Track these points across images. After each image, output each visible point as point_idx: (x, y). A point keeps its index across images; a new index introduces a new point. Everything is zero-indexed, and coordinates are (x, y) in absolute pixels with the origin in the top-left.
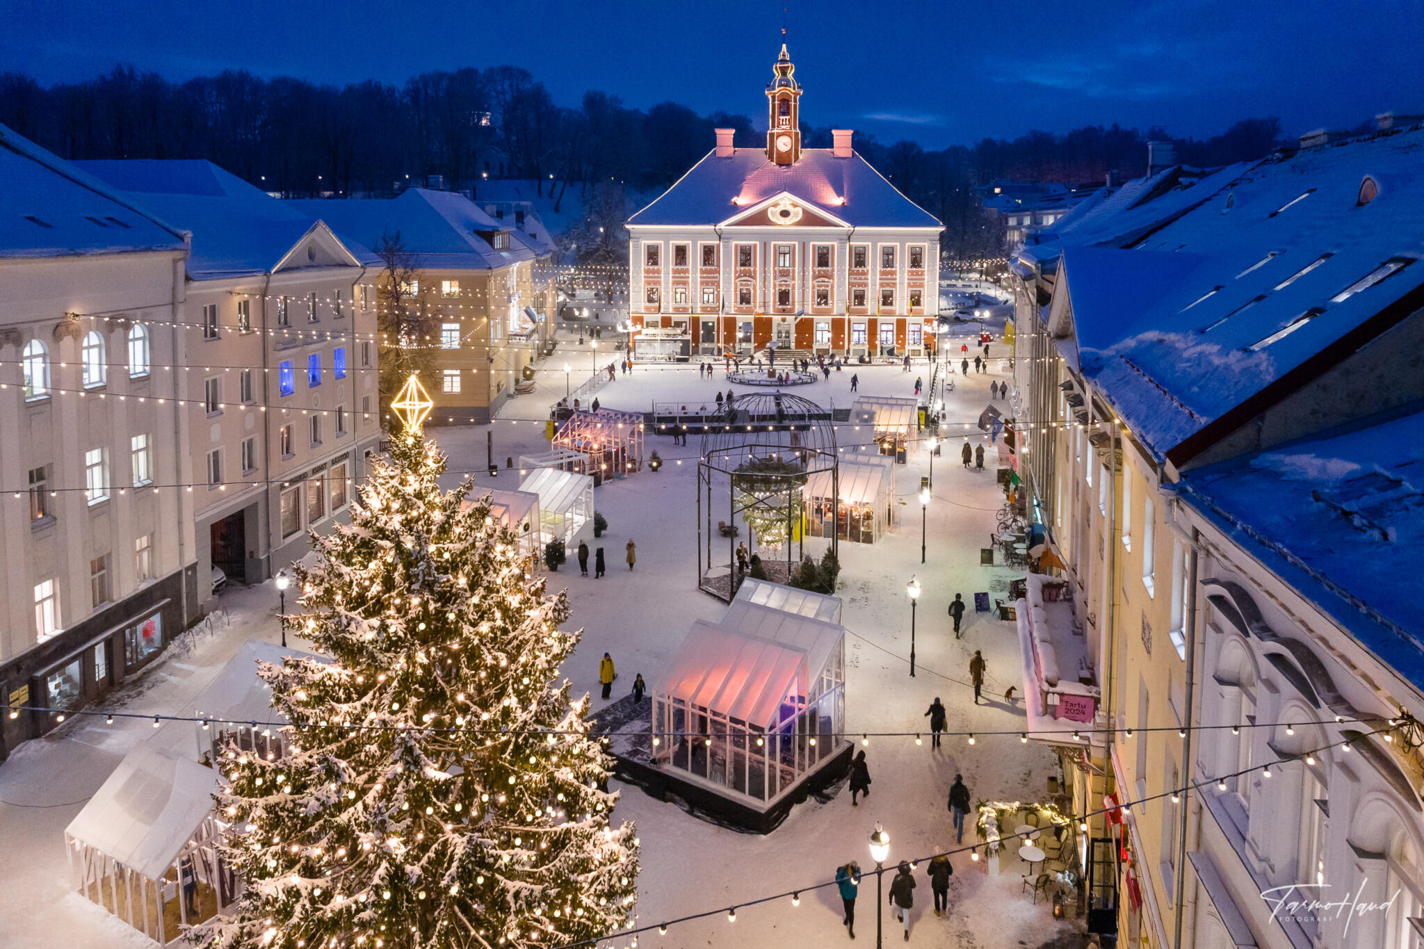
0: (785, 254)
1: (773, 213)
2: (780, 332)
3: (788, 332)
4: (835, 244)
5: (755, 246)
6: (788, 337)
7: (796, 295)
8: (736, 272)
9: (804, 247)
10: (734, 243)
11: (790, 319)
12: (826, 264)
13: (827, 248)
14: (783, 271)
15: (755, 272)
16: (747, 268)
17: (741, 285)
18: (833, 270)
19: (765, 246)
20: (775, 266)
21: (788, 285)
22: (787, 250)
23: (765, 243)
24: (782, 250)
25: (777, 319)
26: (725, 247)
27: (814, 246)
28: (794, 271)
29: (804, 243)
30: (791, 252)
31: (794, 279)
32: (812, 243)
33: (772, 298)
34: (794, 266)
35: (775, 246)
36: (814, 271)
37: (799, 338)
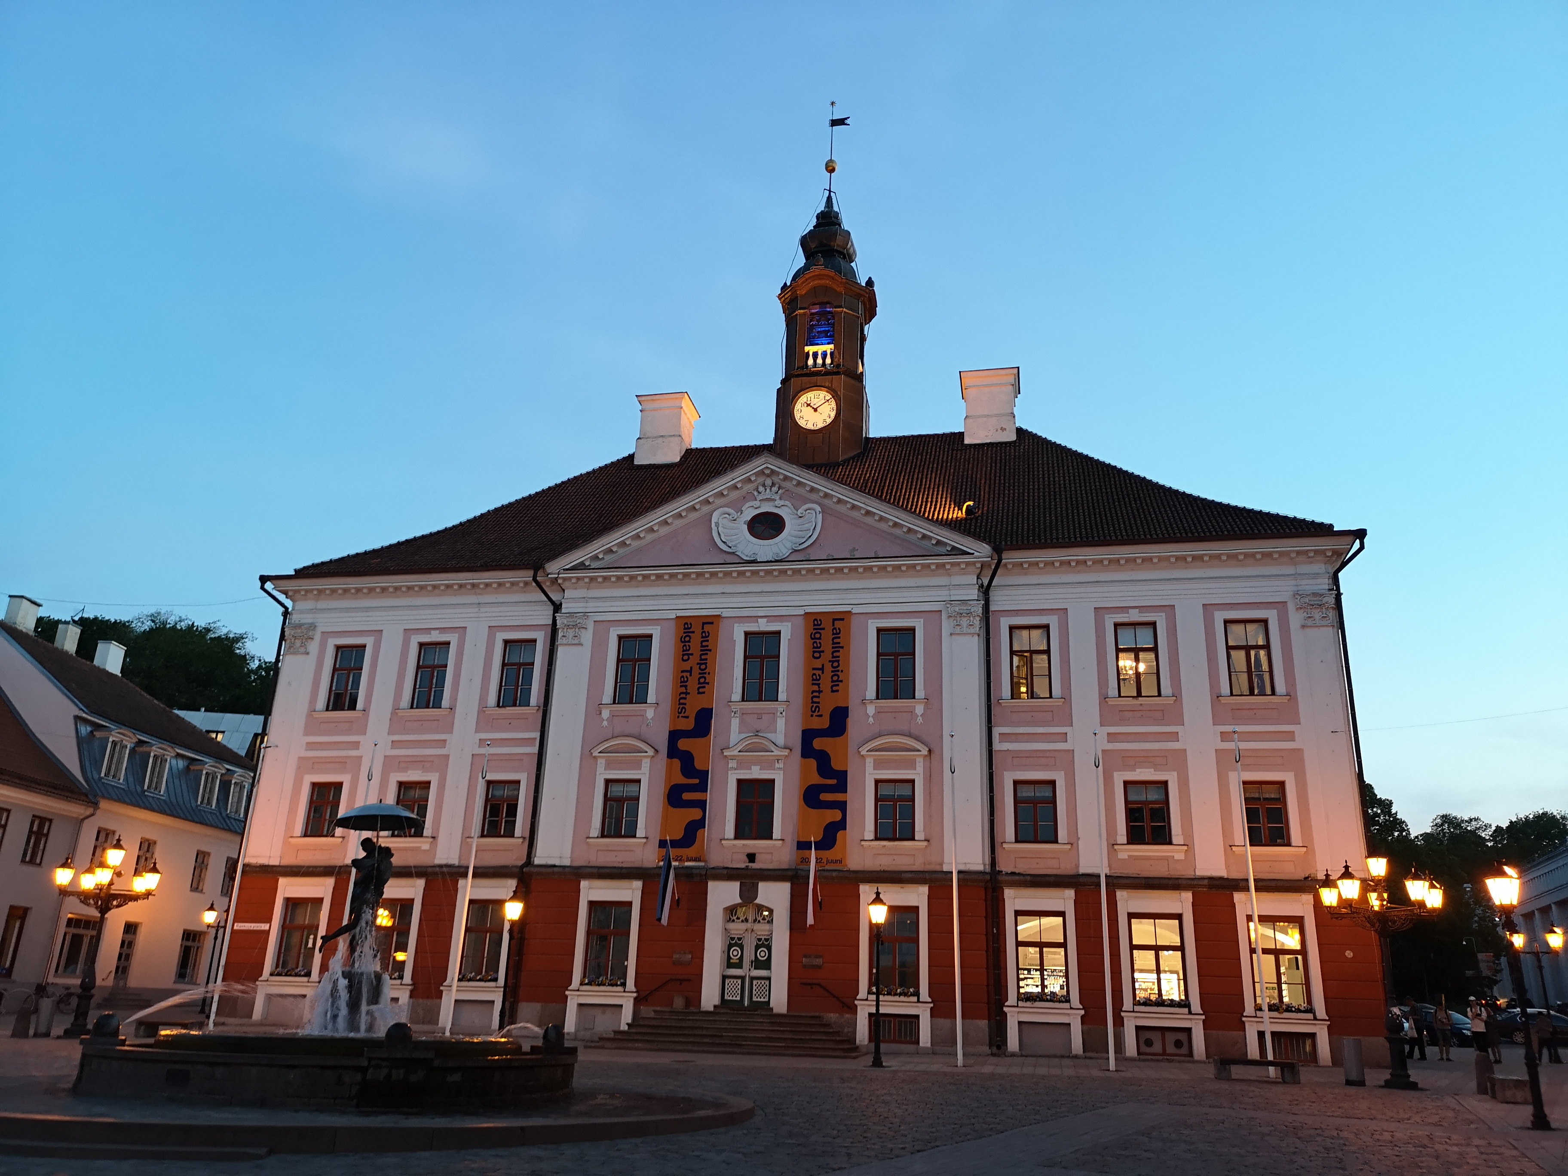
2: (733, 943)
3: (765, 944)
6: (766, 964)
11: (771, 892)
13: (909, 632)
17: (608, 765)
18: (930, 710)
21: (771, 764)
25: (723, 896)
34: (791, 697)
37: (805, 967)
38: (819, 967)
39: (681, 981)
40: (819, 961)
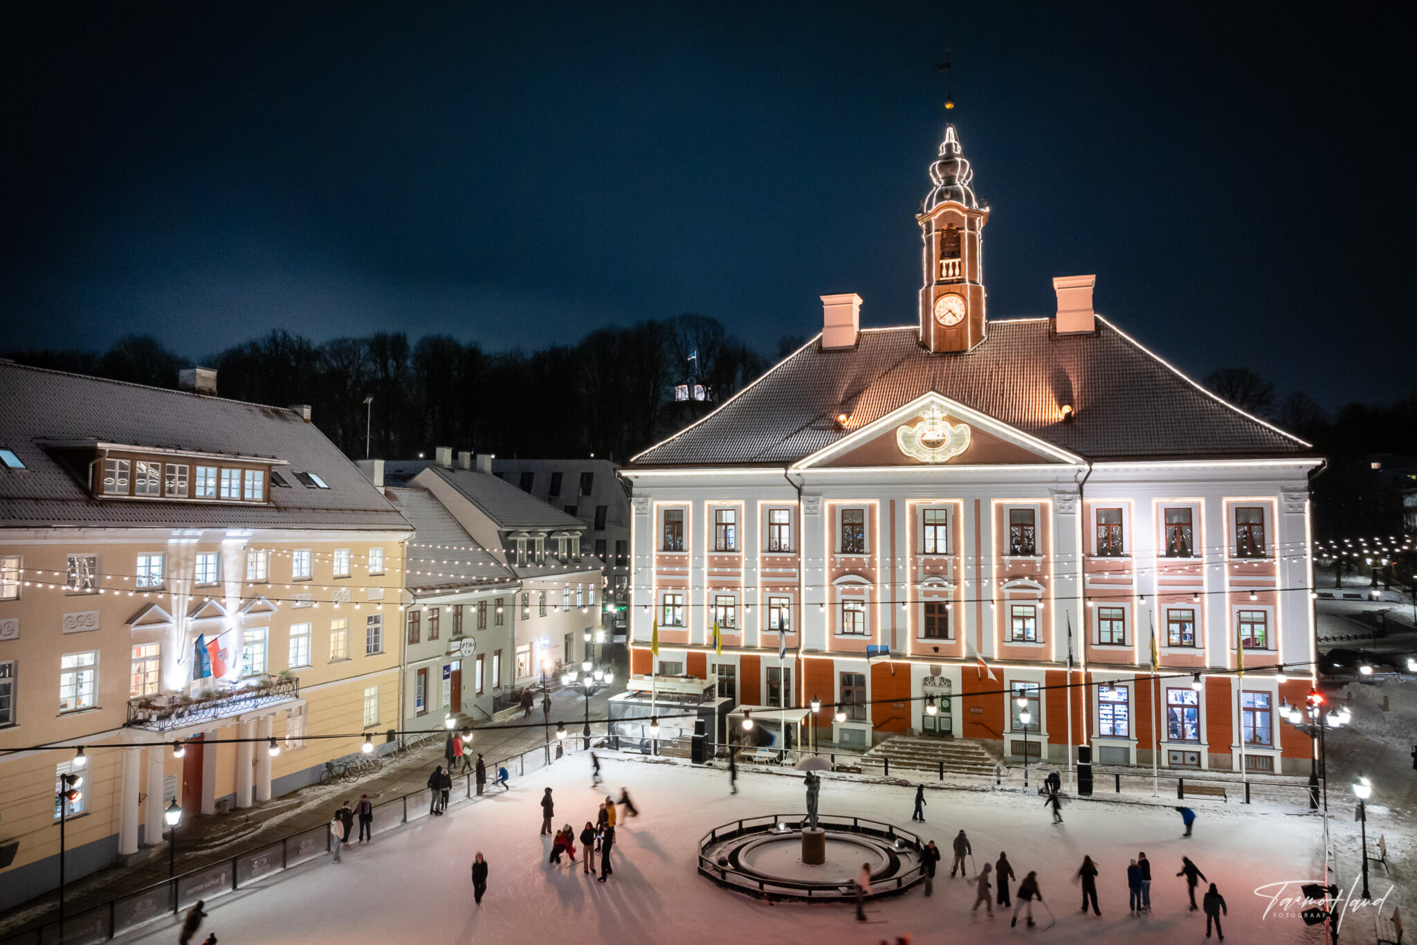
0: (935, 525)
1: (908, 439)
2: (927, 698)
3: (945, 699)
4: (1049, 502)
5: (872, 509)
6: (947, 709)
7: (962, 619)
8: (832, 564)
9: (977, 508)
10: (827, 503)
11: (951, 671)
12: (1029, 551)
13: (1031, 513)
14: (934, 565)
15: (872, 563)
16: (854, 557)
17: (844, 592)
18: (1045, 563)
19: (893, 509)
20: (915, 553)
21: (945, 594)
22: (941, 515)
23: (892, 503)
24: (929, 515)
25: (921, 669)
26: (810, 512)
27: (1000, 508)
28: (956, 563)
29: (977, 503)
30: (947, 520)
31: (956, 582)
32: (994, 503)
33: (910, 621)
34: (956, 552)
35: (913, 509)
36: (1001, 564)
37: (972, 713)
38: (980, 714)
39: (899, 718)
40: (981, 710)
